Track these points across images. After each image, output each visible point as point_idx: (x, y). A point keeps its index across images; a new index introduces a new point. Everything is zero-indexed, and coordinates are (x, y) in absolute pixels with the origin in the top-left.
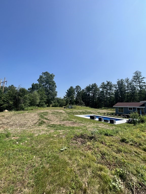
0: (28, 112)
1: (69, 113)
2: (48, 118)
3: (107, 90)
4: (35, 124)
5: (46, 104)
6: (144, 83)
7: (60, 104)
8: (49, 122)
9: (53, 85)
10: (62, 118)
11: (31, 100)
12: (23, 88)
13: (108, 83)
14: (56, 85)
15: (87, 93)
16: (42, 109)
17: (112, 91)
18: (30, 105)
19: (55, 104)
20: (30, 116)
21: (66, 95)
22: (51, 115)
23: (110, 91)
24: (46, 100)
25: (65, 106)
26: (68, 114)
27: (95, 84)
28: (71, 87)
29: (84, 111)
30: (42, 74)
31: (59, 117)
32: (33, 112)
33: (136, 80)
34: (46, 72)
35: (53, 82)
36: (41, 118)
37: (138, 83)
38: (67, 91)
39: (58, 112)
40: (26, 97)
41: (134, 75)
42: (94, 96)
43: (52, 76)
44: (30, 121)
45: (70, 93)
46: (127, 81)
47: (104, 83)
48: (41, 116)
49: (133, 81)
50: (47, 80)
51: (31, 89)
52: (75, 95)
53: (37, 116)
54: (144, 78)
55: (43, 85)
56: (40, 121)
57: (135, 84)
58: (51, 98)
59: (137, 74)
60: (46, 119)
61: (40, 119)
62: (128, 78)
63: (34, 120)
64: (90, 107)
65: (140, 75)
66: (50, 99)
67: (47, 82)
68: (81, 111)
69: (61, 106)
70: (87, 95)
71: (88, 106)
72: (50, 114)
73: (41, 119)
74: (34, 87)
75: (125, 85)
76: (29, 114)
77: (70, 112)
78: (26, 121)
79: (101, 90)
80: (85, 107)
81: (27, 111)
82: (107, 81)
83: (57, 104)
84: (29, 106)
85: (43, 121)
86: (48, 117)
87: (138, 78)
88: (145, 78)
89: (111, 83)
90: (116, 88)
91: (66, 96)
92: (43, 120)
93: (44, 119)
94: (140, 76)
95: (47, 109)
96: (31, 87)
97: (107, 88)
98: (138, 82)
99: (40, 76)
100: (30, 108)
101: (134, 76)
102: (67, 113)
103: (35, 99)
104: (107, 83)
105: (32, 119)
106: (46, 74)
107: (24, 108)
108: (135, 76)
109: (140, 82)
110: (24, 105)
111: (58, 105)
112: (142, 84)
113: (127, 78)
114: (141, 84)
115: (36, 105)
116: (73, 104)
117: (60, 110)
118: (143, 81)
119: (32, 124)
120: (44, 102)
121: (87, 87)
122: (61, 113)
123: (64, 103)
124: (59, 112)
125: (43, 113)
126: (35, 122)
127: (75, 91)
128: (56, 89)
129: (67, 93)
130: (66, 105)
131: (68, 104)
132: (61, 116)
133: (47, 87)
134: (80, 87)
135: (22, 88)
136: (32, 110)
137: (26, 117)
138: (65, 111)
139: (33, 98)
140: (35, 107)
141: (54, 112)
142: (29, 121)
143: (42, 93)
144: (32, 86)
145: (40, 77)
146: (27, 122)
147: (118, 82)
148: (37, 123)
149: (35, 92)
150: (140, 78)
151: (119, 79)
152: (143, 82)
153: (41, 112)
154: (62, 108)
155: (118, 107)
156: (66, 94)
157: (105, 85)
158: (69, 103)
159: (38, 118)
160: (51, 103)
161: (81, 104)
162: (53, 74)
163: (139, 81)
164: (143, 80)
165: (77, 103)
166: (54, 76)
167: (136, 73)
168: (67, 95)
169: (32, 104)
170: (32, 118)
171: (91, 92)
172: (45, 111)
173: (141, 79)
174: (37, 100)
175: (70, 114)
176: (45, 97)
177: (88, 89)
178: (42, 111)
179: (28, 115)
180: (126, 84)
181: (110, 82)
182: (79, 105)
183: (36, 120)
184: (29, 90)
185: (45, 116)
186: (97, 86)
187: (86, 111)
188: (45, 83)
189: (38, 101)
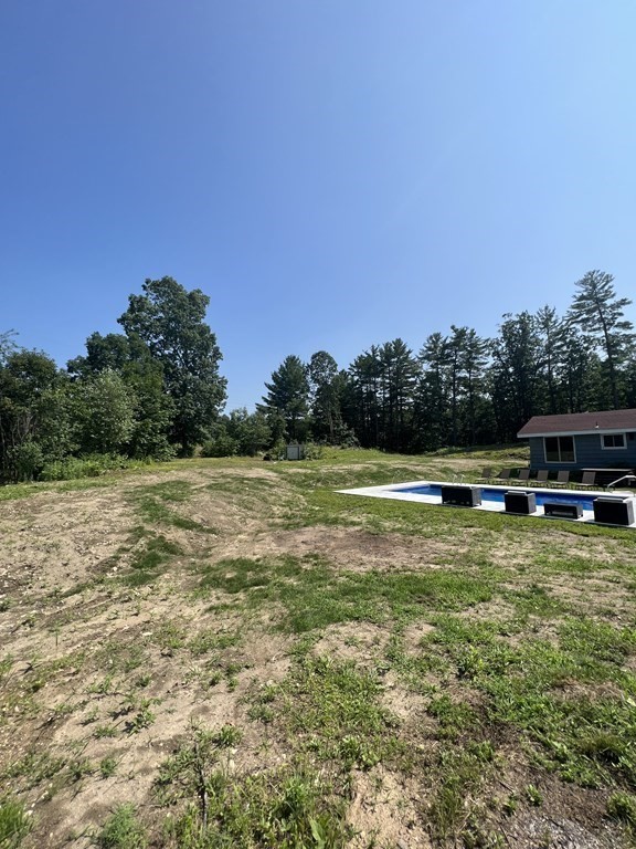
0: (61, 490)
1: (302, 483)
2: (196, 519)
3: (456, 367)
4: (107, 566)
5: (172, 440)
6: (626, 325)
7: (243, 441)
8: (202, 542)
9: (203, 348)
10: (275, 509)
11: (82, 420)
12: (30, 350)
13: (460, 334)
14: (217, 349)
15: (364, 388)
16: (153, 466)
17: (478, 369)
18: (78, 447)
19: (219, 443)
20: (71, 512)
21: (266, 400)
22: (207, 498)
23: (469, 372)
24: (173, 419)
25: (265, 448)
26: (300, 485)
27: (398, 343)
28: (292, 361)
29: (375, 469)
30: (144, 288)
31: (259, 505)
32: (94, 485)
33: (589, 312)
34: (166, 281)
35: (204, 330)
36: (145, 521)
37: (599, 329)
38: (273, 378)
39: (242, 480)
40: (51, 403)
41: (581, 290)
42: (392, 398)
43: (196, 303)
44: (69, 552)
45: (286, 390)
46: (547, 320)
47: (437, 336)
48: (146, 507)
49: (573, 319)
50: (170, 320)
51: (83, 362)
52: (309, 395)
53: (120, 511)
54: (623, 302)
55: (153, 345)
56: (142, 541)
57: (586, 334)
58: (198, 413)
59: (595, 287)
60: (182, 524)
61: (141, 528)
62: (551, 308)
63: (94, 542)
64: (381, 450)
65: (606, 288)
66: (189, 414)
67: (171, 335)
68: (357, 467)
69: (247, 450)
70: (361, 398)
71: (374, 446)
72: (200, 490)
73: (148, 528)
74: (99, 353)
75: (538, 342)
76: (69, 501)
77: (305, 475)
78: (30, 554)
79: (426, 367)
80: (360, 451)
81: (62, 483)
82: (453, 327)
83: (226, 440)
84: (75, 454)
85: (162, 538)
86: (192, 513)
87: (599, 302)
88: (629, 303)
89: (473, 334)
90: (496, 354)
91: (265, 404)
92: (159, 532)
93: (167, 523)
94: (608, 294)
95: (182, 468)
96: (85, 355)
97: (454, 361)
98: (597, 326)
99: (132, 299)
100: (77, 464)
101: (582, 298)
102: (292, 482)
103: (108, 413)
104: (454, 335)
105: (81, 528)
106: (164, 287)
107: (41, 469)
108: (585, 294)
109: (606, 325)
110: (38, 448)
111: (231, 446)
112: (617, 330)
113: (546, 308)
114: (611, 331)
115: (117, 446)
116: (302, 439)
117: (250, 467)
118: (620, 320)
119: (82, 573)
120: (162, 432)
121: (361, 358)
122: (260, 481)
123: (259, 437)
124: (247, 479)
125: (163, 485)
126: (103, 552)
127: (309, 378)
128: (217, 367)
129: (269, 387)
130: (272, 444)
131: (282, 440)
132: (264, 500)
133: (173, 356)
134: (330, 358)
135: (25, 354)
136: (93, 473)
137: (43, 519)
138: (281, 473)
139: (98, 406)
140: (113, 459)
141: (221, 480)
142: (55, 546)
143: (149, 382)
144: (90, 346)
145: (132, 305)
146: (42, 555)
147: (507, 329)
148: (117, 558)
149: (110, 377)
150: (609, 302)
151: (509, 315)
152: (623, 321)
153: (148, 483)
154: (255, 458)
155: (541, 438)
156: (266, 392)
157: (446, 347)
158: (284, 436)
159: (129, 523)
160: (198, 438)
161: (338, 440)
162: (199, 291)
163: (602, 320)
164: (621, 314)
165: (320, 432)
166: (206, 300)
167: (590, 281)
168: (273, 397)
169: (95, 440)
170: (86, 522)
171: (383, 384)
172: (167, 478)
173: (612, 307)
174: (120, 419)
175: (309, 486)
176: (164, 407)
177: (368, 367)
178: (155, 477)
179: (58, 508)
180: (544, 337)
181: (468, 331)
182: (333, 444)
183: (113, 537)
184: (71, 369)
185: (174, 507)
186: (410, 352)
187: (381, 466)
188: (161, 337)
189: (128, 425)
